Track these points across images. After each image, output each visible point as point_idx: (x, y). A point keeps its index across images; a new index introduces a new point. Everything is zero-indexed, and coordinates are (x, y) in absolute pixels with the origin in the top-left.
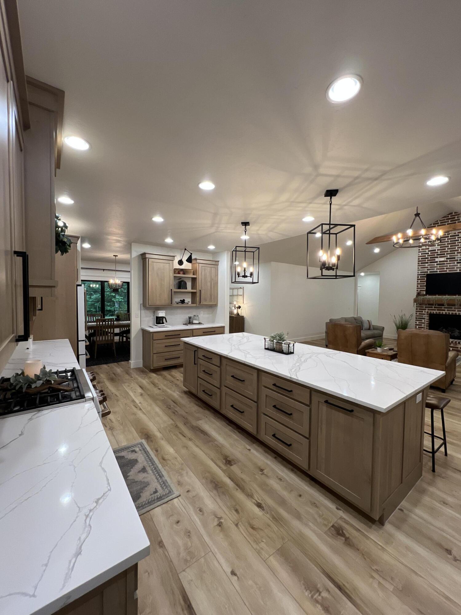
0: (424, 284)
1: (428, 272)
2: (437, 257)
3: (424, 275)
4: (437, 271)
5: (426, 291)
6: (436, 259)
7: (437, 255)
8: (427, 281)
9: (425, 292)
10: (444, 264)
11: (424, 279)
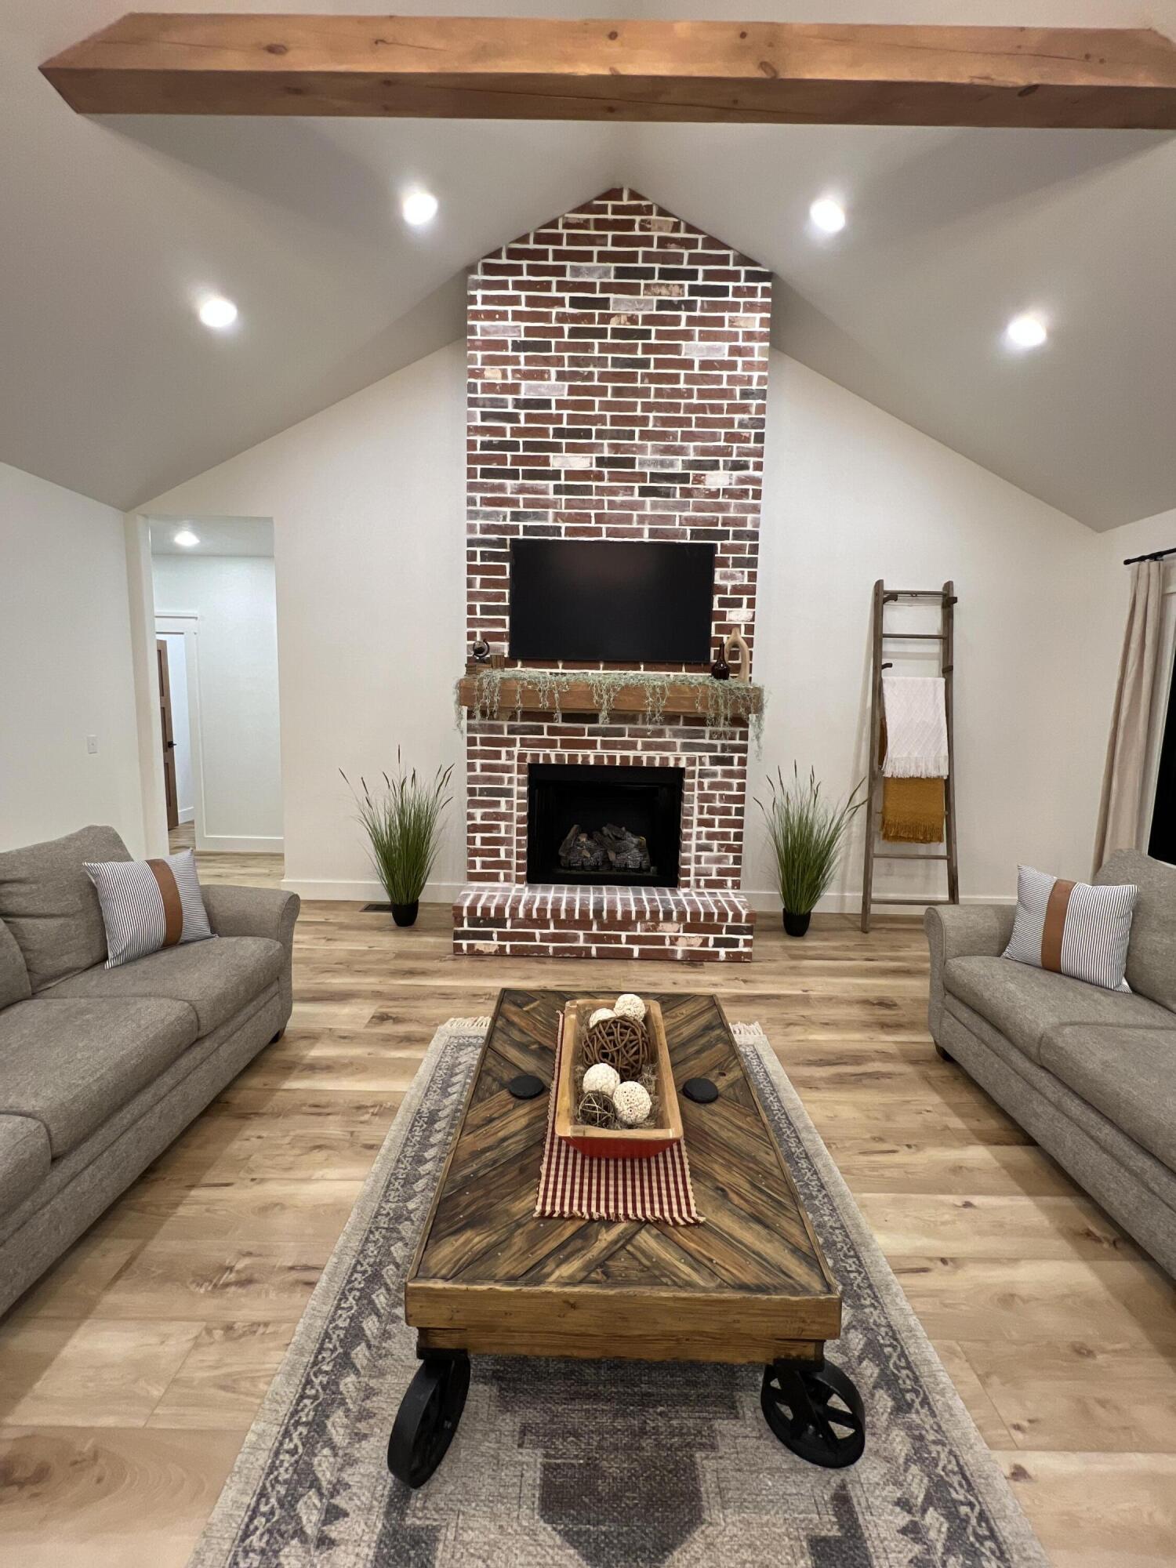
0: (501, 597)
1: (515, 530)
2: (556, 448)
3: (501, 543)
4: (557, 531)
5: (514, 638)
6: (551, 455)
7: (559, 433)
8: (516, 583)
9: (506, 644)
10: (587, 490)
11: (502, 571)
